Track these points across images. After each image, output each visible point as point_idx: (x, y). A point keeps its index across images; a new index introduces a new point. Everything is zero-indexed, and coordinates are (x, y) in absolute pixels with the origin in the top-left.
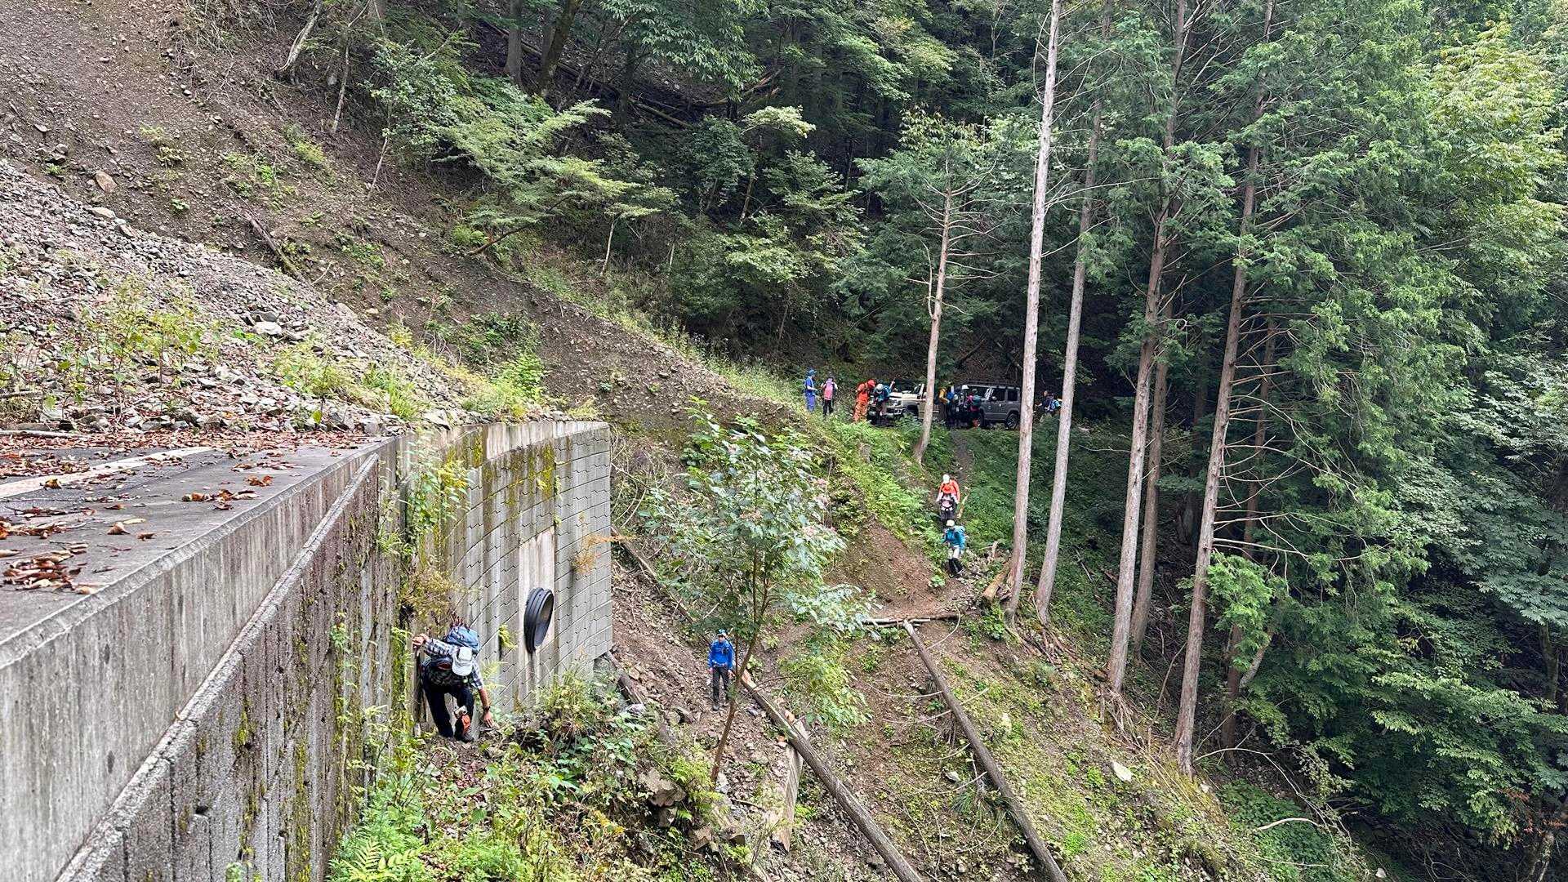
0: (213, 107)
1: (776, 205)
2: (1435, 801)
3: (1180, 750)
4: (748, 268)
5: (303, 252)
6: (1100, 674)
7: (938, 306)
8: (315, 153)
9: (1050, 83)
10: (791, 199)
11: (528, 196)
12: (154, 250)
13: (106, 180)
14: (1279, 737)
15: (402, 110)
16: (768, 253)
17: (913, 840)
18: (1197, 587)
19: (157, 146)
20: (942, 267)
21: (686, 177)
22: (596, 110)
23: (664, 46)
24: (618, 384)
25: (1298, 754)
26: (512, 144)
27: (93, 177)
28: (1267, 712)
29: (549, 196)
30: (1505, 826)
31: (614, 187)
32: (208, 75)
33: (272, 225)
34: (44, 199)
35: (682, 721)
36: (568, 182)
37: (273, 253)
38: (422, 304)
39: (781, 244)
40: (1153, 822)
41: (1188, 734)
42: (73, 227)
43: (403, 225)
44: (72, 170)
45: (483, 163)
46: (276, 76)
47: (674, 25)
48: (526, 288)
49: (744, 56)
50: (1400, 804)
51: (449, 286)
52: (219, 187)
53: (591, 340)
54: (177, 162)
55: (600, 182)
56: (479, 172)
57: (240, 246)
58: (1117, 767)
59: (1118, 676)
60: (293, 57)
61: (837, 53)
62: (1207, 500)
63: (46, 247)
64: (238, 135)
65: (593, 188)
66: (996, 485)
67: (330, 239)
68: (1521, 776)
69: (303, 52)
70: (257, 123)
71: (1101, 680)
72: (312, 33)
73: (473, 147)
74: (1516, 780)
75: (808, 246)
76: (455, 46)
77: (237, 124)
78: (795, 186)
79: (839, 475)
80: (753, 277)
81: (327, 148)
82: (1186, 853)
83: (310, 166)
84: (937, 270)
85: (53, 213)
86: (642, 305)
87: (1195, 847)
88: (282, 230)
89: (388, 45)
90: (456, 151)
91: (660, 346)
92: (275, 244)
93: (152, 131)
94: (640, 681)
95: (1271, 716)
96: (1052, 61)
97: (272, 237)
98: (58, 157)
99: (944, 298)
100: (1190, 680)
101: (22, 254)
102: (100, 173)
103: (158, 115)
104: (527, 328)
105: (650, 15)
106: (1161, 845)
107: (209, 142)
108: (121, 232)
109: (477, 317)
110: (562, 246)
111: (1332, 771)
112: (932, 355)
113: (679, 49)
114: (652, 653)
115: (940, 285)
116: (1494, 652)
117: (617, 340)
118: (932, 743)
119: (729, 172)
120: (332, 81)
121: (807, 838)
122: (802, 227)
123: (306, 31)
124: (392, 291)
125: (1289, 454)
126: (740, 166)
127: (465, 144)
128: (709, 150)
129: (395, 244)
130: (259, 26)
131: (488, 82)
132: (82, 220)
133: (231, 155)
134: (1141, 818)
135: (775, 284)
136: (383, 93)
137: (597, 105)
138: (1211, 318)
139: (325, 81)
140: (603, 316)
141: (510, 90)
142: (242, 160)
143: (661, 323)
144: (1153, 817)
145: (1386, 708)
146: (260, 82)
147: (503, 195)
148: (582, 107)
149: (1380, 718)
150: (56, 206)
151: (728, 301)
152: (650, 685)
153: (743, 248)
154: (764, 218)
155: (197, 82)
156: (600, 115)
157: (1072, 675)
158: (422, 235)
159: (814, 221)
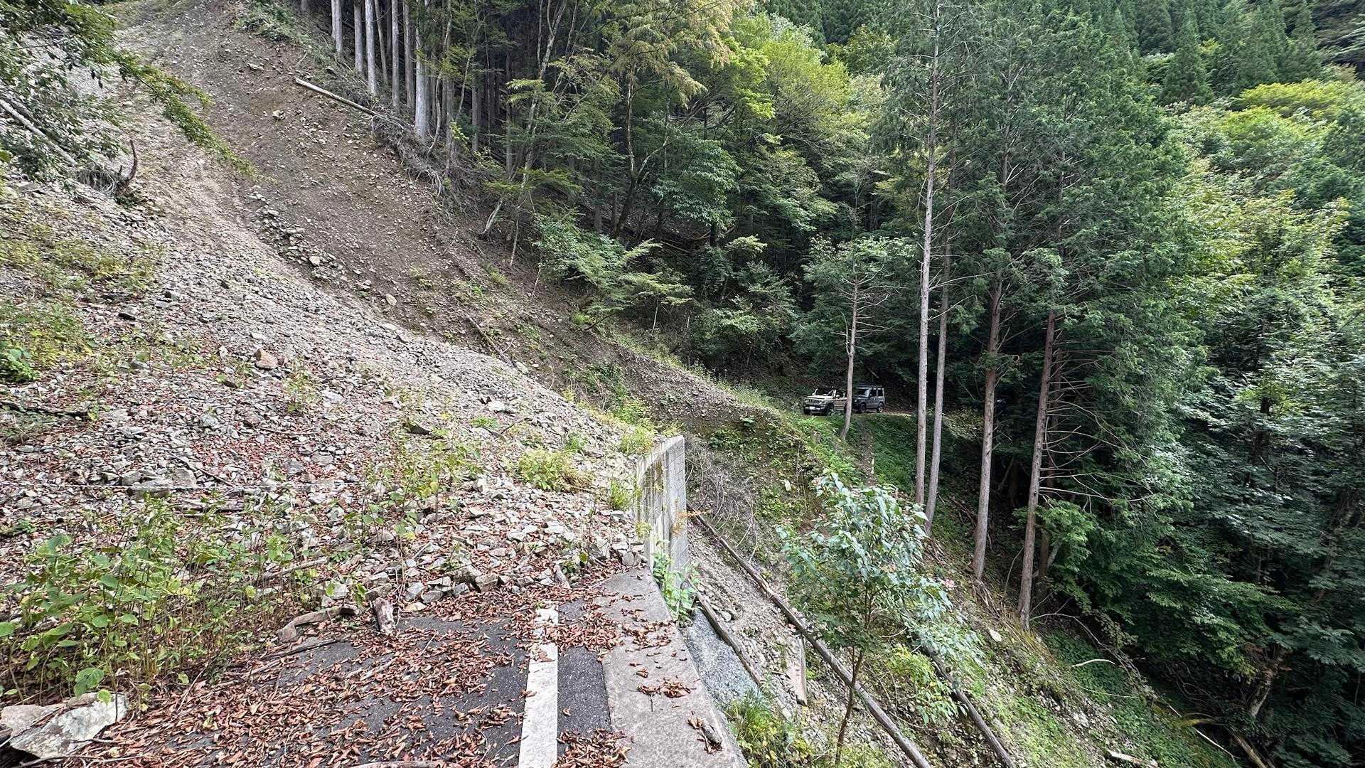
0: (448, 256)
1: (743, 292)
2: (1192, 649)
3: (1023, 616)
4: (732, 327)
5: (497, 334)
6: (969, 570)
7: (852, 348)
8: (502, 278)
9: (929, 218)
10: (752, 289)
11: (618, 295)
12: (420, 350)
13: (391, 299)
14: (1087, 609)
15: (548, 252)
16: (742, 318)
17: (878, 689)
18: (1030, 517)
19: (418, 278)
20: (854, 325)
21: (694, 279)
22: (654, 245)
23: (686, 209)
24: (670, 401)
25: (1100, 619)
26: (606, 268)
27: (385, 298)
28: (1078, 594)
29: (630, 296)
30: (1249, 670)
31: (664, 288)
32: (444, 239)
33: (481, 320)
34: (353, 321)
35: (732, 619)
36: (640, 288)
37: (482, 336)
38: (561, 359)
39: (749, 313)
40: (1019, 669)
41: (1027, 606)
42: (371, 338)
43: (548, 316)
44: (373, 294)
45: (594, 279)
46: (480, 237)
47: (690, 198)
48: (615, 347)
49: (726, 212)
50: (1157, 647)
51: (575, 348)
52: (452, 300)
53: (653, 375)
54: (429, 287)
55: (659, 286)
56: (591, 284)
57: (463, 332)
58: (992, 632)
59: (980, 570)
60: (488, 226)
61: (776, 209)
62: (1034, 464)
63: (351, 360)
64: (461, 271)
65: (654, 289)
66: (887, 450)
67: (511, 326)
68: (1250, 634)
69: (494, 224)
70: (469, 264)
71: (969, 573)
72: (499, 213)
73: (587, 270)
74: (1248, 637)
75: (764, 314)
76: (574, 216)
77: (462, 265)
78: (753, 282)
79: (805, 453)
80: (735, 332)
81: (508, 274)
82: (1042, 688)
83: (499, 286)
84: (850, 327)
85: (358, 330)
86: (674, 351)
87: (1046, 684)
88: (487, 323)
89: (540, 217)
90: (578, 273)
91: (691, 377)
92: (482, 330)
93: (416, 270)
94: (705, 592)
95: (1080, 595)
96: (929, 205)
97: (481, 327)
98: (365, 287)
99: (856, 343)
100: (1027, 573)
101: (334, 369)
102: (388, 296)
103: (418, 261)
104: (618, 370)
105: (677, 194)
106: (1024, 682)
107: (446, 275)
108: (400, 339)
109: (591, 366)
110: (630, 321)
111: (1123, 630)
112: (850, 376)
113: (692, 210)
114: (708, 572)
115: (853, 335)
116: (1222, 552)
117: (668, 374)
118: (883, 625)
119: (719, 274)
120: (508, 238)
121: (817, 693)
122: (758, 304)
123: (495, 213)
124: (545, 353)
125: (1095, 437)
126: (725, 272)
127: (582, 269)
128: (708, 264)
129: (545, 326)
130: (470, 211)
131: (590, 234)
132: (376, 333)
133: (457, 281)
134: (1010, 665)
135: (748, 335)
136: (539, 243)
137: (654, 242)
138: (1036, 354)
139: (504, 238)
140: (659, 361)
141: (603, 238)
142: (463, 284)
143: (688, 360)
144: (1017, 665)
145: (1157, 591)
146: (471, 241)
147: (603, 295)
148: (646, 244)
149: (1154, 597)
150: (360, 325)
151: (721, 347)
152: (711, 594)
153: (728, 317)
154: (737, 299)
155: (439, 243)
156: (656, 247)
157: (953, 571)
158: (560, 320)
159: (764, 298)
